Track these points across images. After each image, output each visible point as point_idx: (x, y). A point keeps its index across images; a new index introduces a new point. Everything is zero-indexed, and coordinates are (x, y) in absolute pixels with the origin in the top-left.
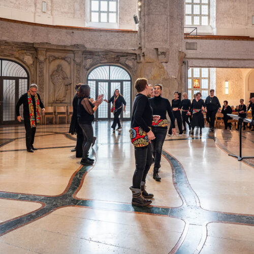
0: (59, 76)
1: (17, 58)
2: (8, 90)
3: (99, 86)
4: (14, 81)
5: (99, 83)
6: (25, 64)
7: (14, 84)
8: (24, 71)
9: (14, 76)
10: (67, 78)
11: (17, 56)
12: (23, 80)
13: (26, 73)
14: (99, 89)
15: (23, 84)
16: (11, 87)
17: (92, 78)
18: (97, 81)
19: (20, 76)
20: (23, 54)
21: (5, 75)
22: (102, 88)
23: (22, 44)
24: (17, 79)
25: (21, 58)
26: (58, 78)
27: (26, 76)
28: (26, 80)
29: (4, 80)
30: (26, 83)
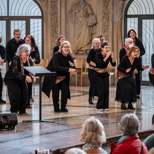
0: (78, 12)
3: (144, 26)
4: (24, 22)
5: (144, 21)
7: (24, 26)
8: (37, 6)
9: (24, 15)
10: (93, 14)
12: (36, 20)
13: (39, 10)
14: (144, 31)
17: (132, 14)
18: (141, 18)
19: (32, 15)
21: (12, 15)
22: (148, 30)
24: (27, 19)
26: (78, 15)
27: (40, 14)
28: (40, 20)
29: (12, 22)
30: (40, 25)
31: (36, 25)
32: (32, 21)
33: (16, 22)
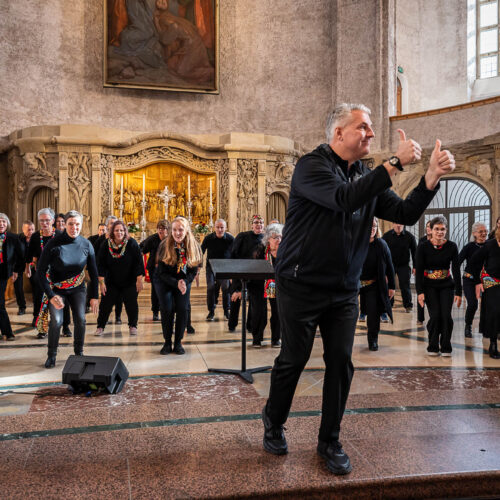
1: (467, 172)
2: (456, 232)
4: (466, 214)
6: (482, 180)
7: (466, 220)
8: (484, 193)
9: (466, 205)
11: (467, 169)
12: (482, 212)
13: (486, 198)
15: (483, 219)
16: (461, 225)
19: (477, 204)
20: (475, 162)
21: (452, 206)
23: (468, 146)
24: (470, 211)
25: (473, 169)
27: (488, 204)
28: (488, 211)
29: (451, 215)
30: (488, 217)
31: (482, 218)
32: (477, 213)
33: (456, 215)
